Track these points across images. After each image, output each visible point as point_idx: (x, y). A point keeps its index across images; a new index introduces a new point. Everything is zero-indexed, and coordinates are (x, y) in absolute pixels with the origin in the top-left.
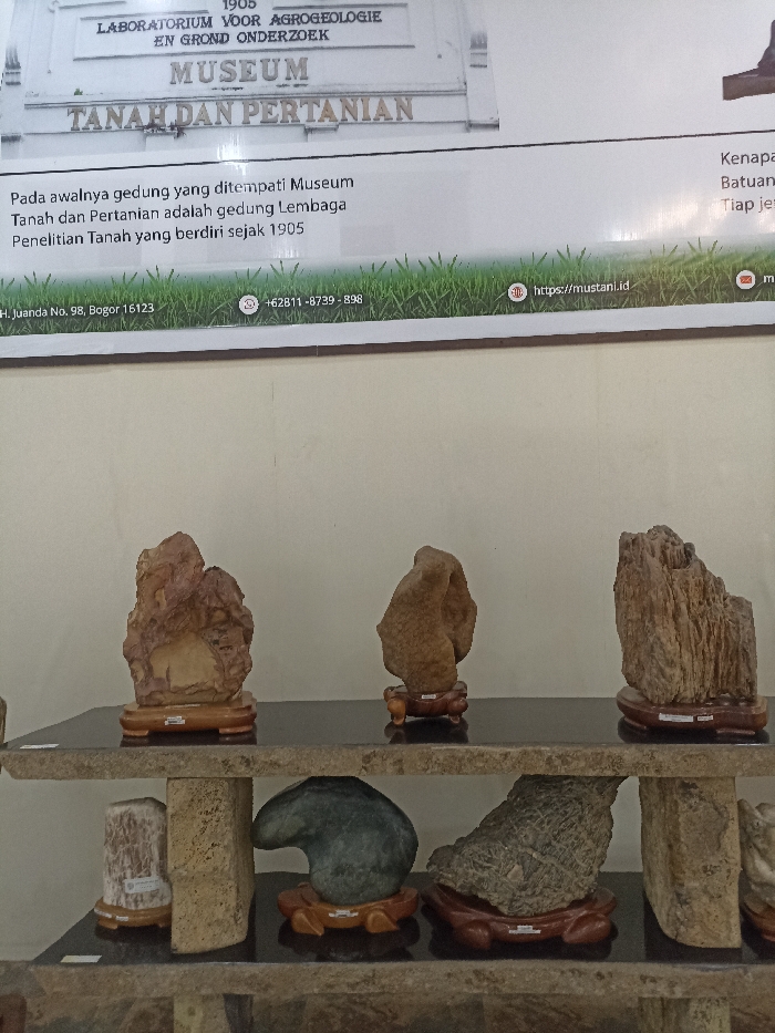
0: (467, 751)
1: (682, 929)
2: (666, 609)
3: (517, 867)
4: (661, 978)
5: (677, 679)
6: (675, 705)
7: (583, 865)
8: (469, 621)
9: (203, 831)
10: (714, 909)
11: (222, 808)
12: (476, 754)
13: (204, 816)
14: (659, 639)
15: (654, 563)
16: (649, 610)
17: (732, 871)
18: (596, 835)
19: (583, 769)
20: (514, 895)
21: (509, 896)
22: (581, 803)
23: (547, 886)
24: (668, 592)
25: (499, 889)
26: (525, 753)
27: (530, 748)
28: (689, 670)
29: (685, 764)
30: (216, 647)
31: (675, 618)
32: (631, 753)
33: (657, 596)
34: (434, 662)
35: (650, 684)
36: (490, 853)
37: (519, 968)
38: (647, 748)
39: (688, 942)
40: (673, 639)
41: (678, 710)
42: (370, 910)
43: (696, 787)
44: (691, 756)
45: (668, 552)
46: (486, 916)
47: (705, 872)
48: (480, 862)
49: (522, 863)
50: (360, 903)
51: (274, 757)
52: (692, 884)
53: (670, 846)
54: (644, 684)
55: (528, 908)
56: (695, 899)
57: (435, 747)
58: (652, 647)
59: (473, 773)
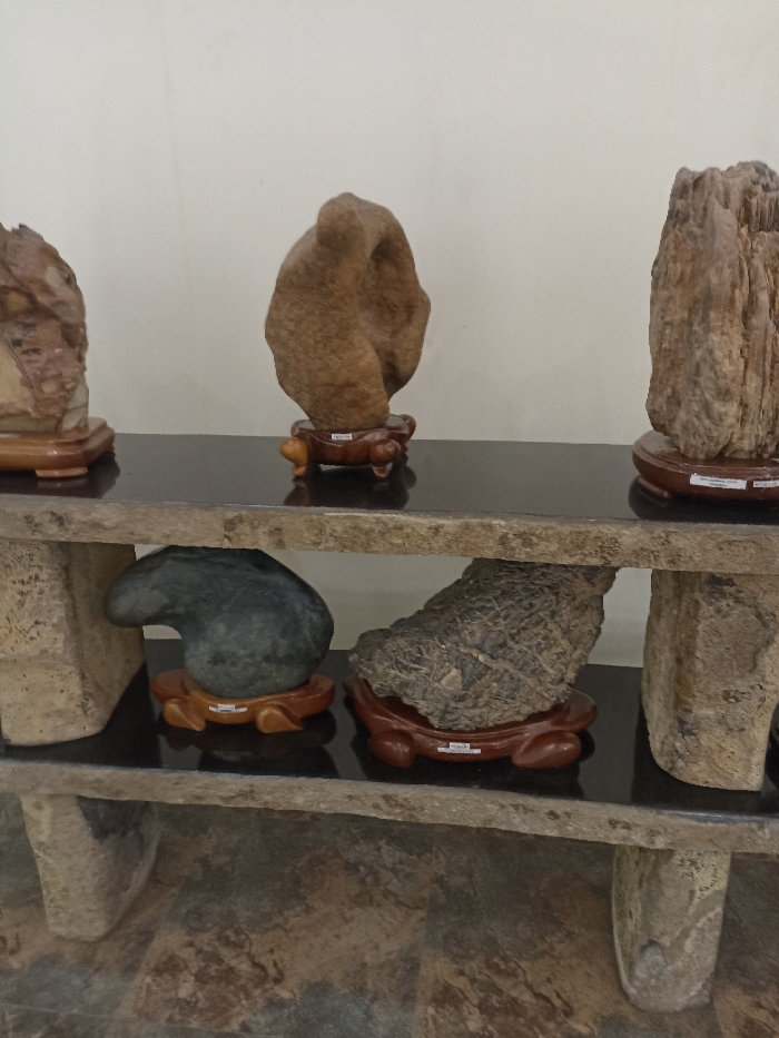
0: (378, 521)
1: (680, 763)
2: (732, 301)
3: (454, 672)
4: (639, 826)
5: (730, 420)
6: (721, 460)
7: (551, 671)
8: (415, 323)
9: (21, 604)
10: (732, 745)
11: (44, 576)
12: (390, 526)
13: (19, 586)
14: (711, 352)
15: (725, 218)
16: (703, 303)
17: (768, 700)
18: (575, 634)
19: (553, 555)
20: (447, 706)
21: (441, 707)
22: (557, 594)
23: (497, 697)
24: (741, 272)
25: (429, 696)
26: (467, 527)
27: (475, 521)
28: (753, 406)
29: (718, 553)
30: (18, 350)
31: (746, 317)
32: (633, 535)
33: (718, 278)
34: (349, 385)
35: (685, 428)
36: (420, 652)
37: (444, 797)
38: (660, 529)
39: (686, 778)
40: (736, 352)
41: (724, 469)
42: (263, 705)
43: (733, 584)
44: (730, 543)
45: (754, 201)
46: (410, 726)
47: (726, 699)
48: (405, 662)
49: (462, 668)
50: (251, 697)
51: (96, 516)
52: (704, 711)
53: (679, 661)
54: (677, 428)
55: (467, 722)
56: (705, 731)
57: (330, 513)
58: (698, 367)
59: (387, 552)
